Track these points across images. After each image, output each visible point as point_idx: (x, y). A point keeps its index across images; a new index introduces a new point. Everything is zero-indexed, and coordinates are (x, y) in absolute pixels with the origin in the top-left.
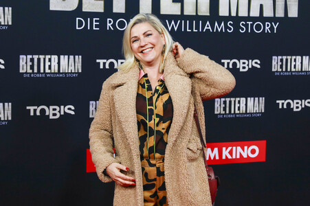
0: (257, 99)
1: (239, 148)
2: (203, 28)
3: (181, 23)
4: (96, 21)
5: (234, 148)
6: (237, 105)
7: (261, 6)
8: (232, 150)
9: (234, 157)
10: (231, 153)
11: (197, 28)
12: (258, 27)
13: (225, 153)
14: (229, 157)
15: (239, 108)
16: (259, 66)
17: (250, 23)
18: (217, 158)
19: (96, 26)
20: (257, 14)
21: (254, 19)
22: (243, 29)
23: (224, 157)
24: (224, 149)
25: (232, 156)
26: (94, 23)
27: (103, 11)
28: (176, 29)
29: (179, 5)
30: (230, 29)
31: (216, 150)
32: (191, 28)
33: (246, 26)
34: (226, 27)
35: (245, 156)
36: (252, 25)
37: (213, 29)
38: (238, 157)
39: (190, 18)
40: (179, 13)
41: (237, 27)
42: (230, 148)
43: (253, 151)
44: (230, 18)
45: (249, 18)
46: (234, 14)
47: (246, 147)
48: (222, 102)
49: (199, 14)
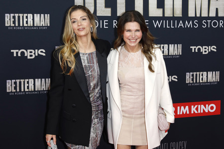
0: (214, 72)
1: (202, 106)
2: (178, 25)
3: (163, 22)
4: (106, 22)
5: (199, 106)
6: (201, 77)
7: (217, 9)
8: (198, 107)
9: (199, 112)
10: (197, 109)
11: (174, 25)
12: (215, 24)
13: (193, 109)
14: (196, 112)
15: (202, 79)
16: (215, 50)
17: (209, 21)
18: (188, 113)
19: (106, 26)
20: (214, 15)
21: (212, 18)
22: (204, 26)
23: (192, 112)
24: (192, 106)
25: (198, 111)
26: (105, 24)
27: (110, 15)
28: (159, 26)
29: (161, 10)
30: (196, 26)
31: (187, 107)
32: (170, 25)
33: (207, 23)
34: (193, 24)
35: (207, 111)
36: (211, 23)
37: (184, 25)
38: (202, 112)
39: (169, 18)
40: (162, 16)
41: (200, 24)
42: (196, 106)
43: (212, 108)
44: (196, 18)
45: (208, 18)
46: (198, 15)
47: (207, 105)
48: (191, 75)
49: (175, 16)
